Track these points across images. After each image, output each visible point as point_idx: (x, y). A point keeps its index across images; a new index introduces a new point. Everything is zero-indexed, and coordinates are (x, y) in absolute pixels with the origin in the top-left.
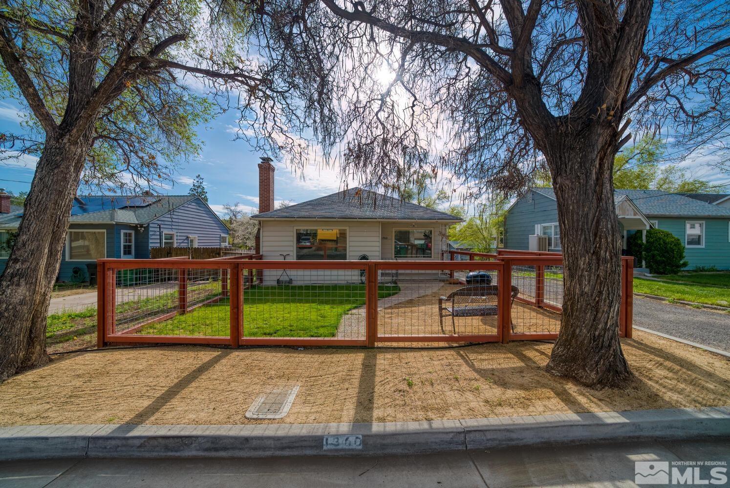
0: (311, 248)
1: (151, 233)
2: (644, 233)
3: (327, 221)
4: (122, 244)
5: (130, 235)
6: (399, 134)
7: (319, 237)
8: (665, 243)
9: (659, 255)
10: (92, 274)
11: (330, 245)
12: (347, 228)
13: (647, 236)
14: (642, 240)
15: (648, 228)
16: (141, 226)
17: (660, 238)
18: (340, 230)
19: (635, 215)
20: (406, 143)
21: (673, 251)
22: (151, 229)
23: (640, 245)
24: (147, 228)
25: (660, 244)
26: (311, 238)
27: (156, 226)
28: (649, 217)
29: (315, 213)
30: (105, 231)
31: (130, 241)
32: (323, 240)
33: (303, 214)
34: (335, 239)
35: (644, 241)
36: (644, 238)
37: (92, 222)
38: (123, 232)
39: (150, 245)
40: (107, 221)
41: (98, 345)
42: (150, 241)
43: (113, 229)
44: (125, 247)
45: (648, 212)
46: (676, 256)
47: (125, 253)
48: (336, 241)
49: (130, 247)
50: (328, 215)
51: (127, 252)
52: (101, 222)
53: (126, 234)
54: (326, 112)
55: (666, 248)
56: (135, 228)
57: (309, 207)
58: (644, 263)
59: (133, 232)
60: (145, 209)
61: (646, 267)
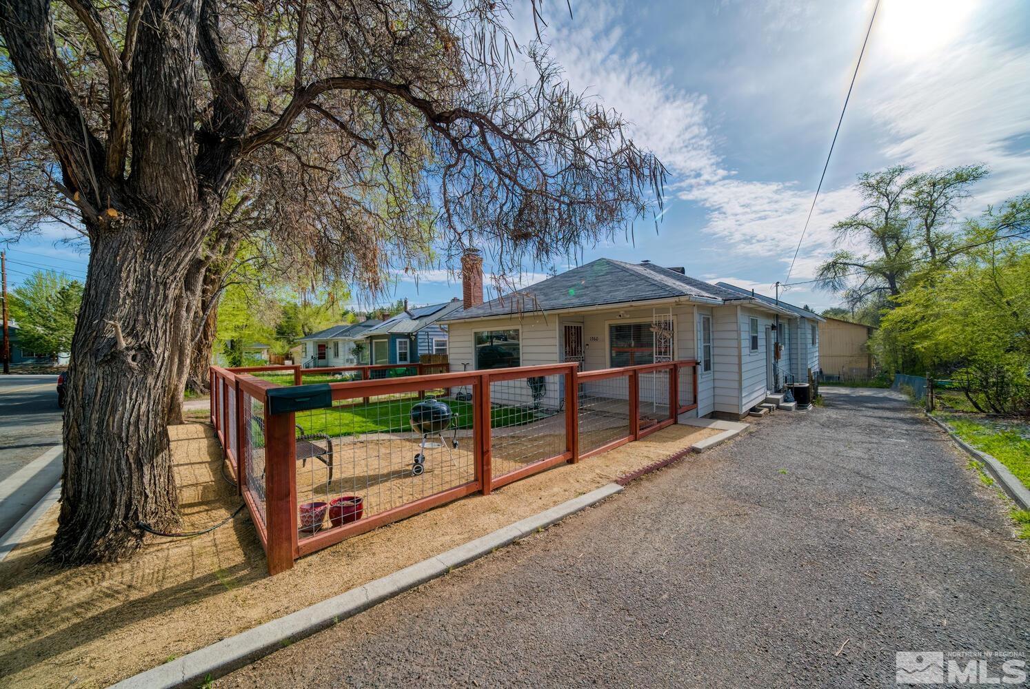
1: (420, 341)
4: (398, 351)
5: (405, 342)
12: (520, 327)
16: (413, 334)
22: (419, 337)
24: (416, 336)
27: (424, 333)
30: (387, 340)
31: (406, 348)
33: (480, 312)
38: (398, 340)
39: (419, 352)
42: (419, 348)
43: (389, 338)
44: (400, 354)
47: (401, 360)
49: (406, 354)
50: (498, 311)
51: (403, 358)
53: (401, 343)
56: (408, 336)
59: (408, 340)
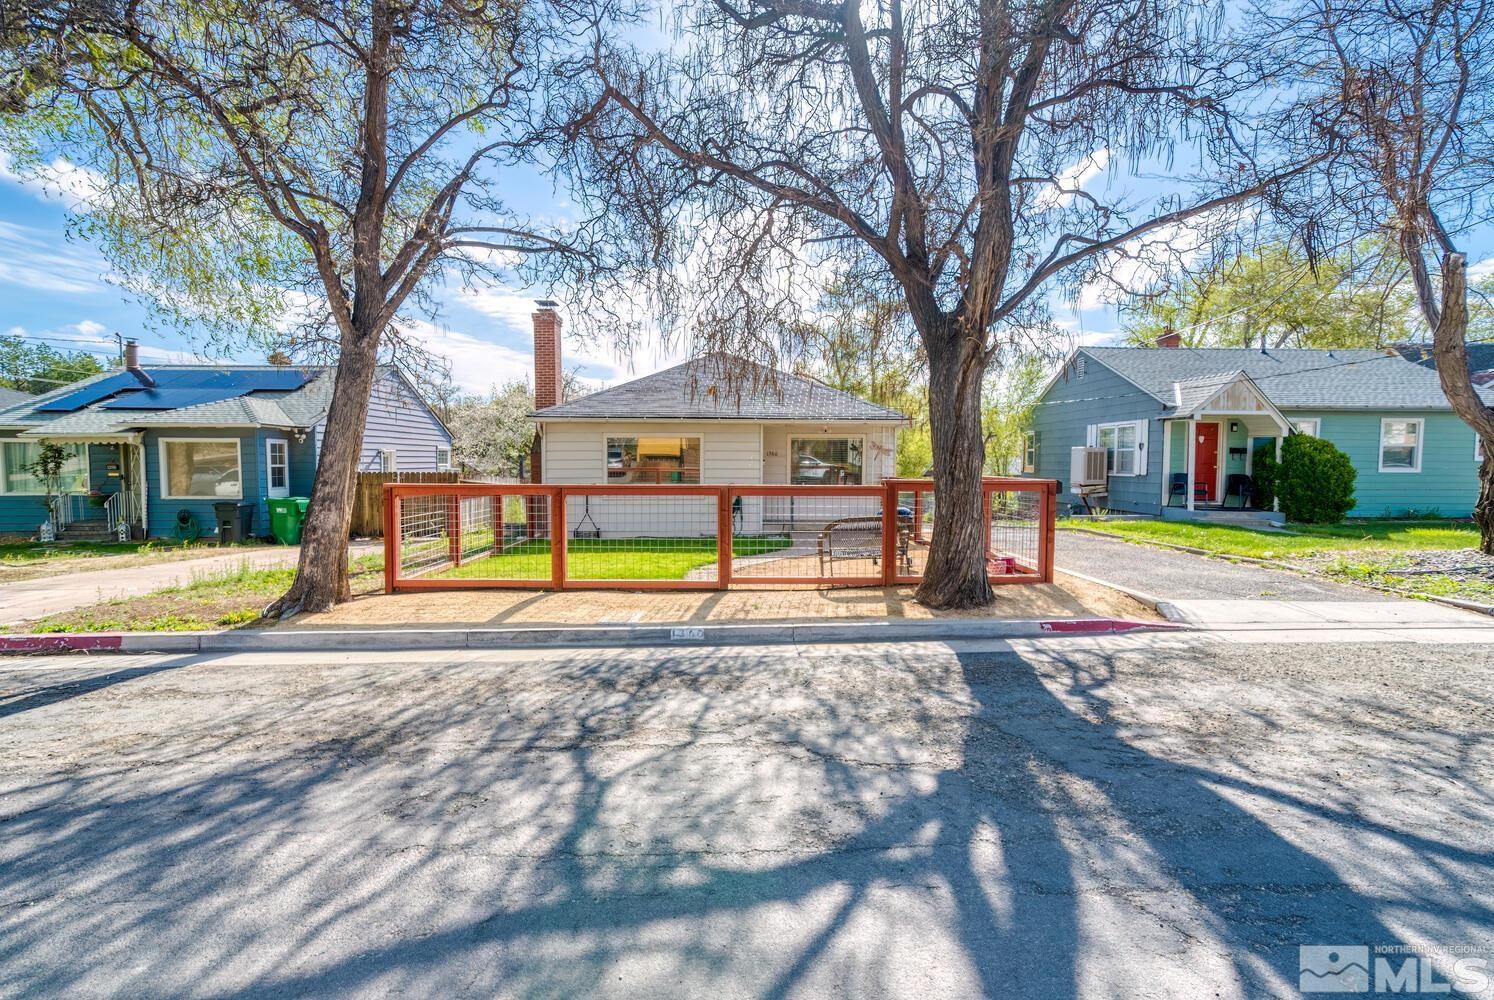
0: (624, 474)
2: (1280, 443)
3: (664, 422)
4: (270, 466)
5: (281, 446)
6: (770, 304)
7: (640, 451)
8: (1312, 460)
9: (1301, 485)
10: (225, 523)
11: (665, 466)
12: (701, 436)
13: (1283, 449)
14: (1274, 458)
15: (1285, 433)
16: (301, 431)
17: (1304, 455)
18: (689, 439)
19: (1259, 407)
20: (782, 316)
21: (1328, 479)
23: (1272, 467)
24: (312, 435)
25: (1303, 465)
26: (623, 452)
28: (1286, 412)
29: (642, 408)
30: (237, 440)
31: (281, 460)
32: (650, 457)
33: (620, 409)
34: (678, 454)
35: (1279, 460)
36: (1278, 452)
37: (213, 422)
38: (269, 442)
40: (242, 422)
41: (386, 589)
43: (251, 437)
44: (274, 471)
45: (1285, 403)
46: (1332, 487)
47: (274, 484)
48: (679, 459)
49: (281, 471)
50: (664, 411)
51: (278, 482)
52: (230, 423)
53: (273, 446)
54: (665, 278)
55: (1314, 472)
56: (288, 434)
57: (630, 395)
58: (1276, 501)
59: (286, 442)
60: (294, 394)
61: (1280, 510)
